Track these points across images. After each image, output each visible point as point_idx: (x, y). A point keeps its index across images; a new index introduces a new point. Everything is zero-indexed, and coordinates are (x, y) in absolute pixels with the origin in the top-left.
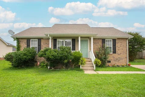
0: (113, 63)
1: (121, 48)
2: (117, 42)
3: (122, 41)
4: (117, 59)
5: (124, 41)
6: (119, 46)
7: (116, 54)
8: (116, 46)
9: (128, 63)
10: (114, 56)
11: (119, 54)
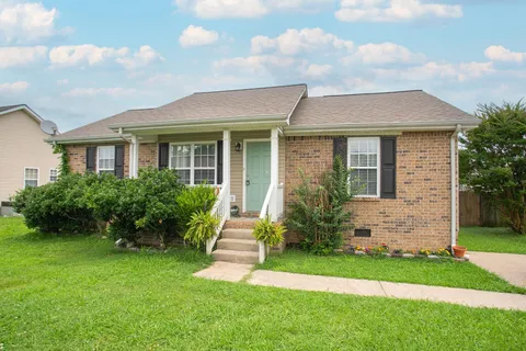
0: (380, 237)
1: (421, 174)
2: (400, 147)
3: (427, 142)
4: (401, 224)
5: (436, 145)
6: (411, 167)
7: (397, 201)
8: (398, 165)
9: (454, 241)
10: (388, 211)
11: (409, 203)
